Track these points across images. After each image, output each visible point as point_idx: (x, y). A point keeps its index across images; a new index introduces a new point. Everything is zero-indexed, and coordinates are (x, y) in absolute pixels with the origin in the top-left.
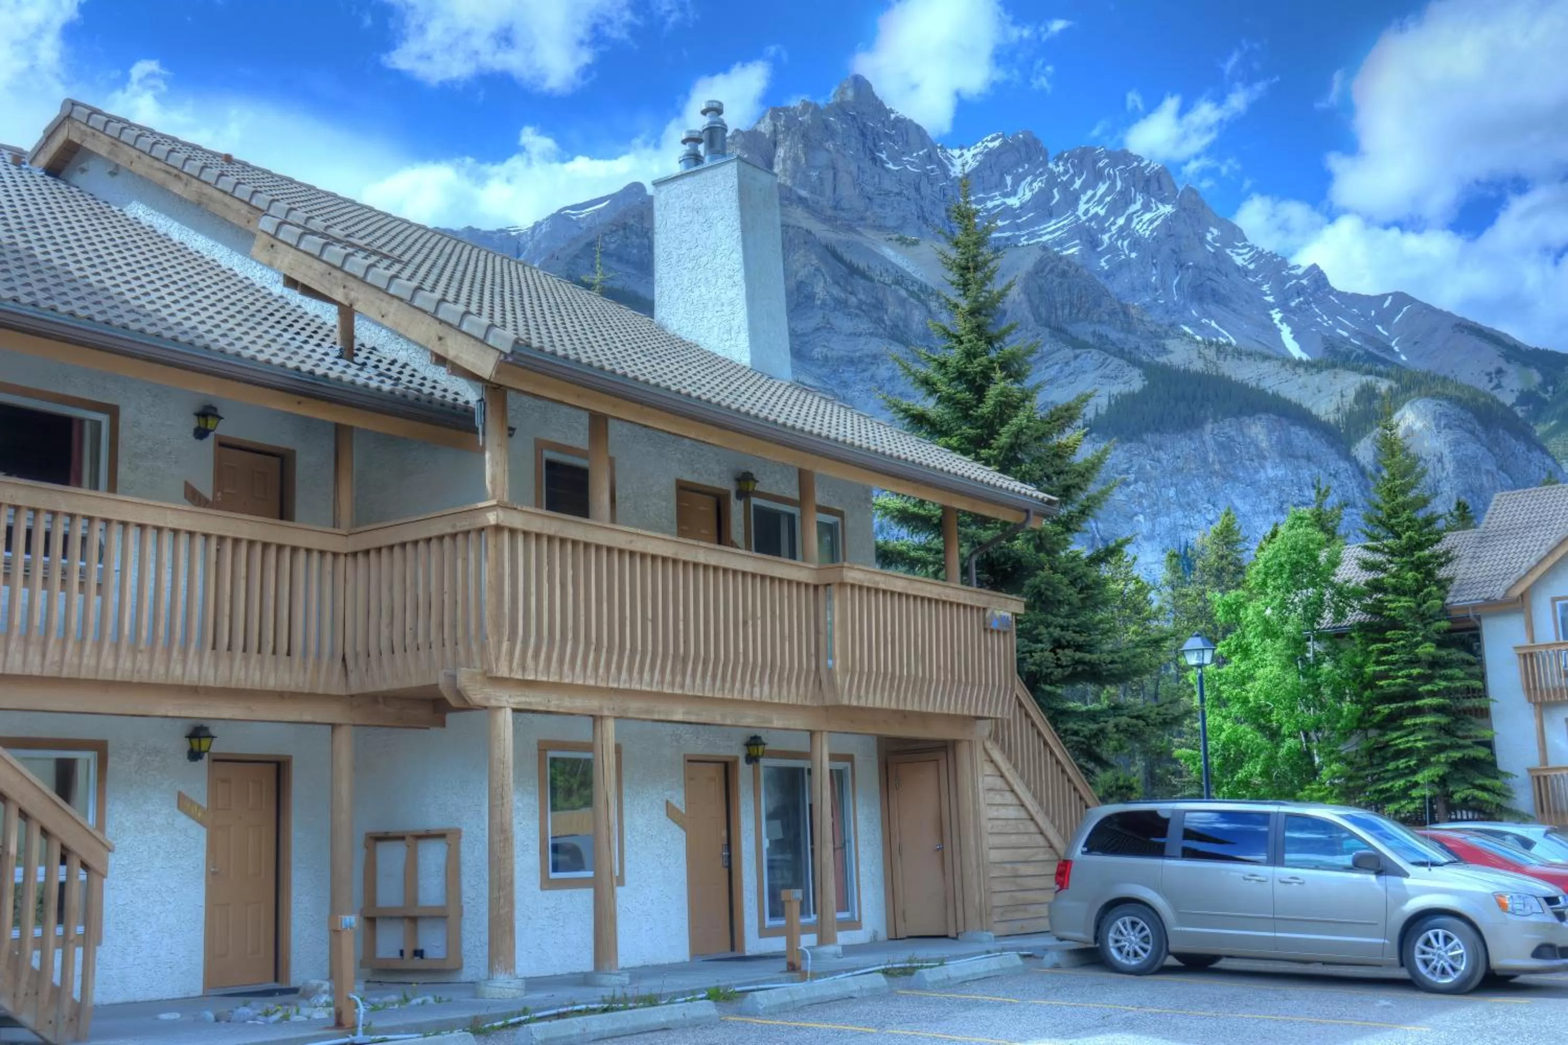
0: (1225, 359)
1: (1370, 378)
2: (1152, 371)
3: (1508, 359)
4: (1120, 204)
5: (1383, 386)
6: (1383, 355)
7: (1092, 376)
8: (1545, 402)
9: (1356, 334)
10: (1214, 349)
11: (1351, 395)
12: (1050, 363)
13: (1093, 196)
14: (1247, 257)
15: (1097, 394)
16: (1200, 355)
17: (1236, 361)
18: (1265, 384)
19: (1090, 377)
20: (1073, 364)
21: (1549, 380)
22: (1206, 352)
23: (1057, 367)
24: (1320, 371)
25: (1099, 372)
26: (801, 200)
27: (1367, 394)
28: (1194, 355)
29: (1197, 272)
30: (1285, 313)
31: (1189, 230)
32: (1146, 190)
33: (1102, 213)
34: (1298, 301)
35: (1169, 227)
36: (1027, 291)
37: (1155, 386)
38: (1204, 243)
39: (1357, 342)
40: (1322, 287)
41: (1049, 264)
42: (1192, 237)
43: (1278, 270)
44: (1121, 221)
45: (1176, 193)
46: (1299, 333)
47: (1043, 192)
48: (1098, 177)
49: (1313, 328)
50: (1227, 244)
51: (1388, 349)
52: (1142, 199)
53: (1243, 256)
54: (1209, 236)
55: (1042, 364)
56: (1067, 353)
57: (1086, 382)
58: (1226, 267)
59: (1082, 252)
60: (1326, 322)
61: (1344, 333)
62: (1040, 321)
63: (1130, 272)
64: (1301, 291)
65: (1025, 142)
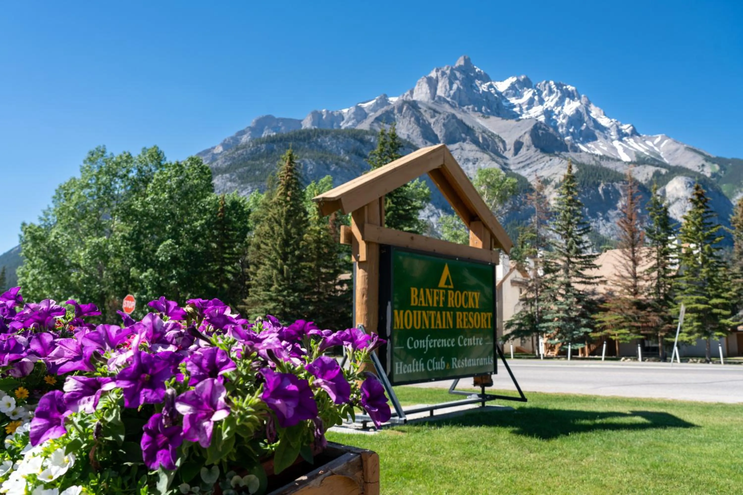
0: (603, 161)
1: (658, 168)
2: (581, 166)
3: (707, 160)
4: (560, 103)
5: (663, 171)
6: (657, 158)
7: (557, 167)
8: (721, 177)
9: (647, 151)
10: (598, 157)
11: (651, 174)
12: (541, 162)
13: (549, 99)
14: (606, 122)
15: (559, 173)
16: (594, 159)
17: (607, 162)
18: (618, 170)
20: (550, 162)
21: (722, 168)
22: (596, 158)
23: (544, 163)
24: (639, 165)
25: (559, 165)
26: (448, 102)
27: (657, 174)
28: (591, 159)
29: (587, 127)
30: (620, 143)
31: (585, 112)
32: (569, 96)
33: (552, 106)
34: (625, 139)
35: (577, 111)
36: (531, 135)
37: (580, 171)
38: (590, 117)
39: (647, 154)
40: (634, 133)
41: (538, 125)
42: (585, 114)
43: (617, 127)
44: (559, 108)
45: (579, 98)
46: (625, 150)
47: (531, 98)
48: (551, 92)
49: (630, 148)
50: (598, 117)
51: (659, 156)
52: (567, 100)
53: (604, 121)
54: (591, 115)
55: (538, 162)
56: (547, 158)
57: (555, 169)
58: (598, 126)
59: (545, 120)
60: (635, 146)
61: (642, 150)
62: (536, 147)
63: (562, 128)
64: (626, 135)
65: (524, 79)
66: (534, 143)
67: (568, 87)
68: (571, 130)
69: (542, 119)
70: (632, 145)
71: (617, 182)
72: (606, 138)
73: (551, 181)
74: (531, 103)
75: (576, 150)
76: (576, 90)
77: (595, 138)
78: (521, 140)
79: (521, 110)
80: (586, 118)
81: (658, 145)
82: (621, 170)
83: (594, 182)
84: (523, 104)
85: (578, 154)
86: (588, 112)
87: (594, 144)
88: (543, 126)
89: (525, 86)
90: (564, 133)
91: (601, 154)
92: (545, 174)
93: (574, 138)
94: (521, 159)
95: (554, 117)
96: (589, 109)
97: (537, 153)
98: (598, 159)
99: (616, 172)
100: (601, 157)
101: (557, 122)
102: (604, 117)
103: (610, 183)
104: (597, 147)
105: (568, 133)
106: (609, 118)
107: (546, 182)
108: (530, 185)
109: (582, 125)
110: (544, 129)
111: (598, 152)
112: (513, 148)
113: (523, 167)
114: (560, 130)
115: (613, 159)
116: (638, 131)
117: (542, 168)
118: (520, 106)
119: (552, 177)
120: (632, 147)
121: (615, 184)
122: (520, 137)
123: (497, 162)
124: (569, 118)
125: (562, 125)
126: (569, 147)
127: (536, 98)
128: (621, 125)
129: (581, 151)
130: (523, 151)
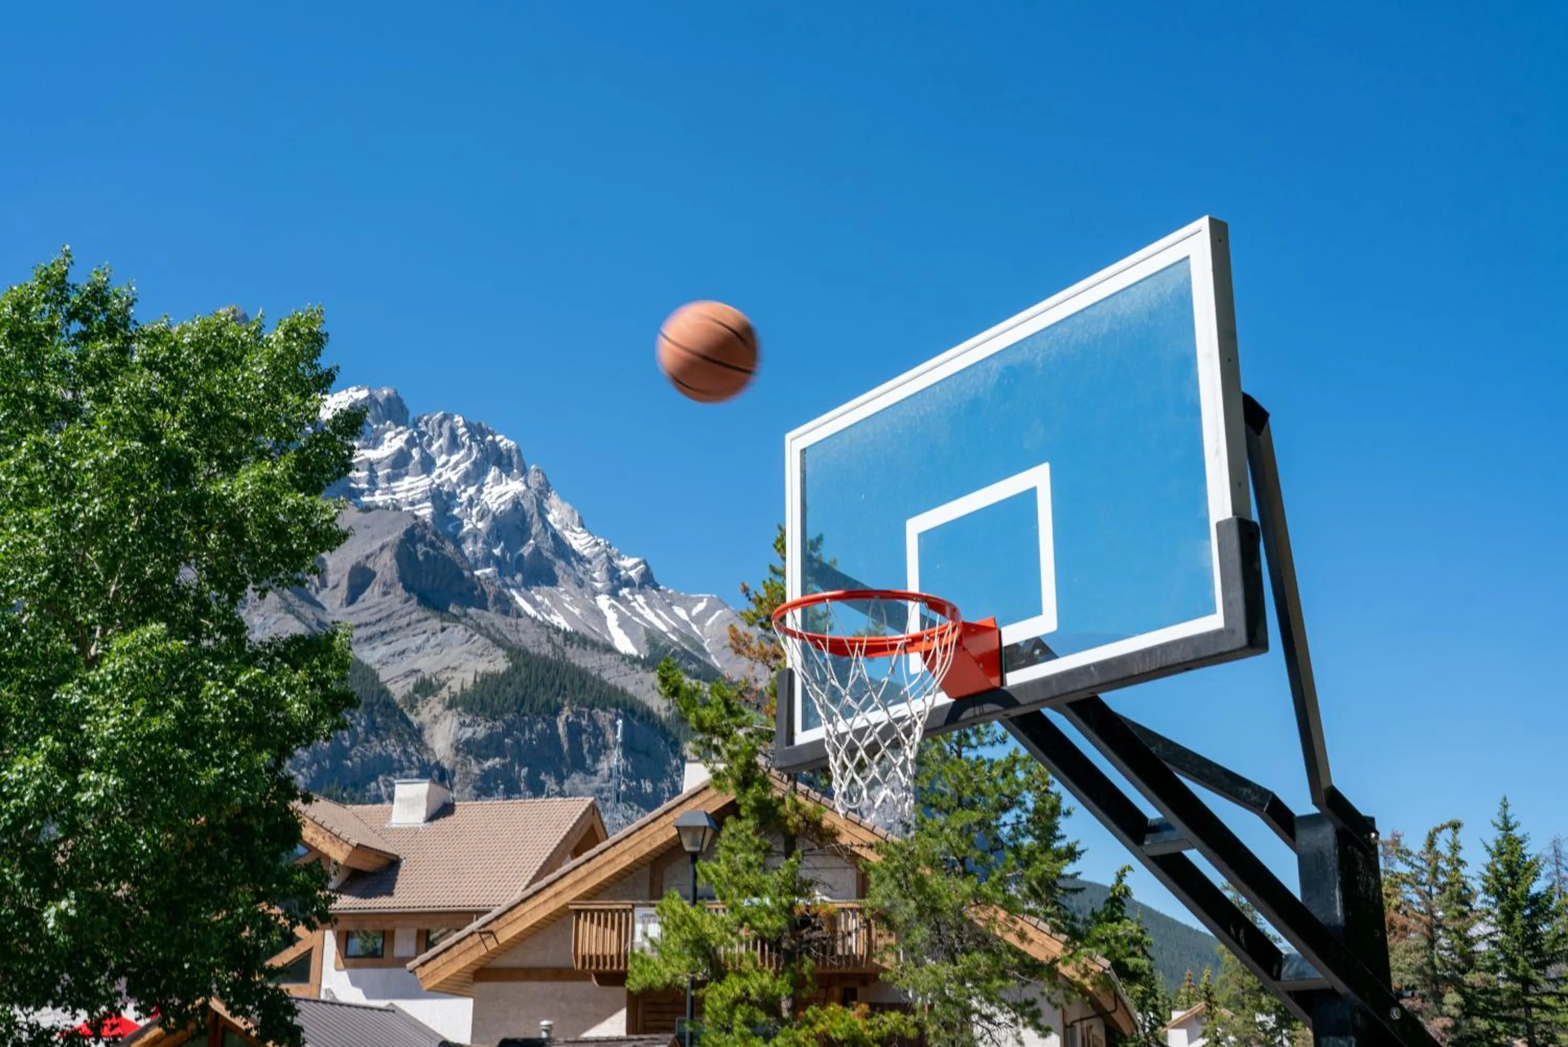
0: (571, 646)
2: (516, 653)
4: (475, 475)
6: (696, 654)
7: (460, 649)
9: (674, 630)
10: (561, 635)
12: (418, 631)
13: (447, 462)
14: (584, 542)
15: (463, 668)
16: (549, 639)
17: (581, 650)
18: (605, 676)
19: (456, 651)
20: (440, 636)
22: (555, 636)
23: (425, 636)
25: (466, 647)
28: (544, 639)
29: (537, 551)
30: (613, 601)
31: (534, 510)
32: (498, 464)
33: (454, 479)
34: (625, 591)
35: (516, 503)
36: (398, 557)
37: (517, 668)
38: (546, 524)
39: (674, 638)
40: (648, 581)
41: (418, 531)
42: (536, 516)
43: (610, 559)
44: (472, 490)
45: (524, 472)
46: (624, 623)
47: (401, 450)
48: (454, 444)
49: (636, 619)
50: (566, 527)
51: (702, 650)
52: (494, 472)
53: (579, 541)
54: (550, 518)
55: (409, 631)
56: (435, 623)
57: (452, 656)
58: (563, 550)
59: (434, 517)
60: (649, 614)
61: (664, 628)
62: (408, 588)
63: (475, 543)
64: (629, 583)
65: (388, 399)
66: (402, 578)
67: (498, 438)
68: (497, 551)
69: (425, 511)
70: (639, 610)
71: (604, 709)
72: (580, 584)
73: (441, 687)
74: (400, 463)
75: (506, 607)
76: (519, 451)
77: (552, 581)
78: (370, 565)
79: (372, 481)
80: (536, 528)
81: (700, 619)
82: (614, 676)
83: (548, 702)
84: (379, 462)
85: (509, 620)
86: (542, 513)
87: (550, 596)
88: (429, 536)
89: (389, 418)
90: (480, 555)
91: (569, 628)
92: (427, 664)
93: (501, 573)
94: (364, 617)
95: (456, 511)
96: (546, 506)
97: (408, 607)
98: (559, 639)
99: (603, 683)
100: (568, 636)
101: (461, 526)
102: (579, 530)
103: (586, 710)
104: (557, 604)
105: (488, 559)
106: (590, 533)
107: (426, 688)
108: (384, 691)
109: (524, 542)
110: (432, 545)
111: (559, 620)
112: (345, 583)
113: (370, 639)
114: (468, 548)
115: (595, 645)
116: (657, 579)
117: (418, 649)
118: (371, 466)
119: (443, 677)
120: (641, 616)
121: (598, 713)
122: (368, 557)
123: (299, 617)
124: (495, 517)
125: (475, 534)
126: (491, 599)
127: (415, 453)
128: (619, 556)
129: (520, 614)
130: (372, 594)
